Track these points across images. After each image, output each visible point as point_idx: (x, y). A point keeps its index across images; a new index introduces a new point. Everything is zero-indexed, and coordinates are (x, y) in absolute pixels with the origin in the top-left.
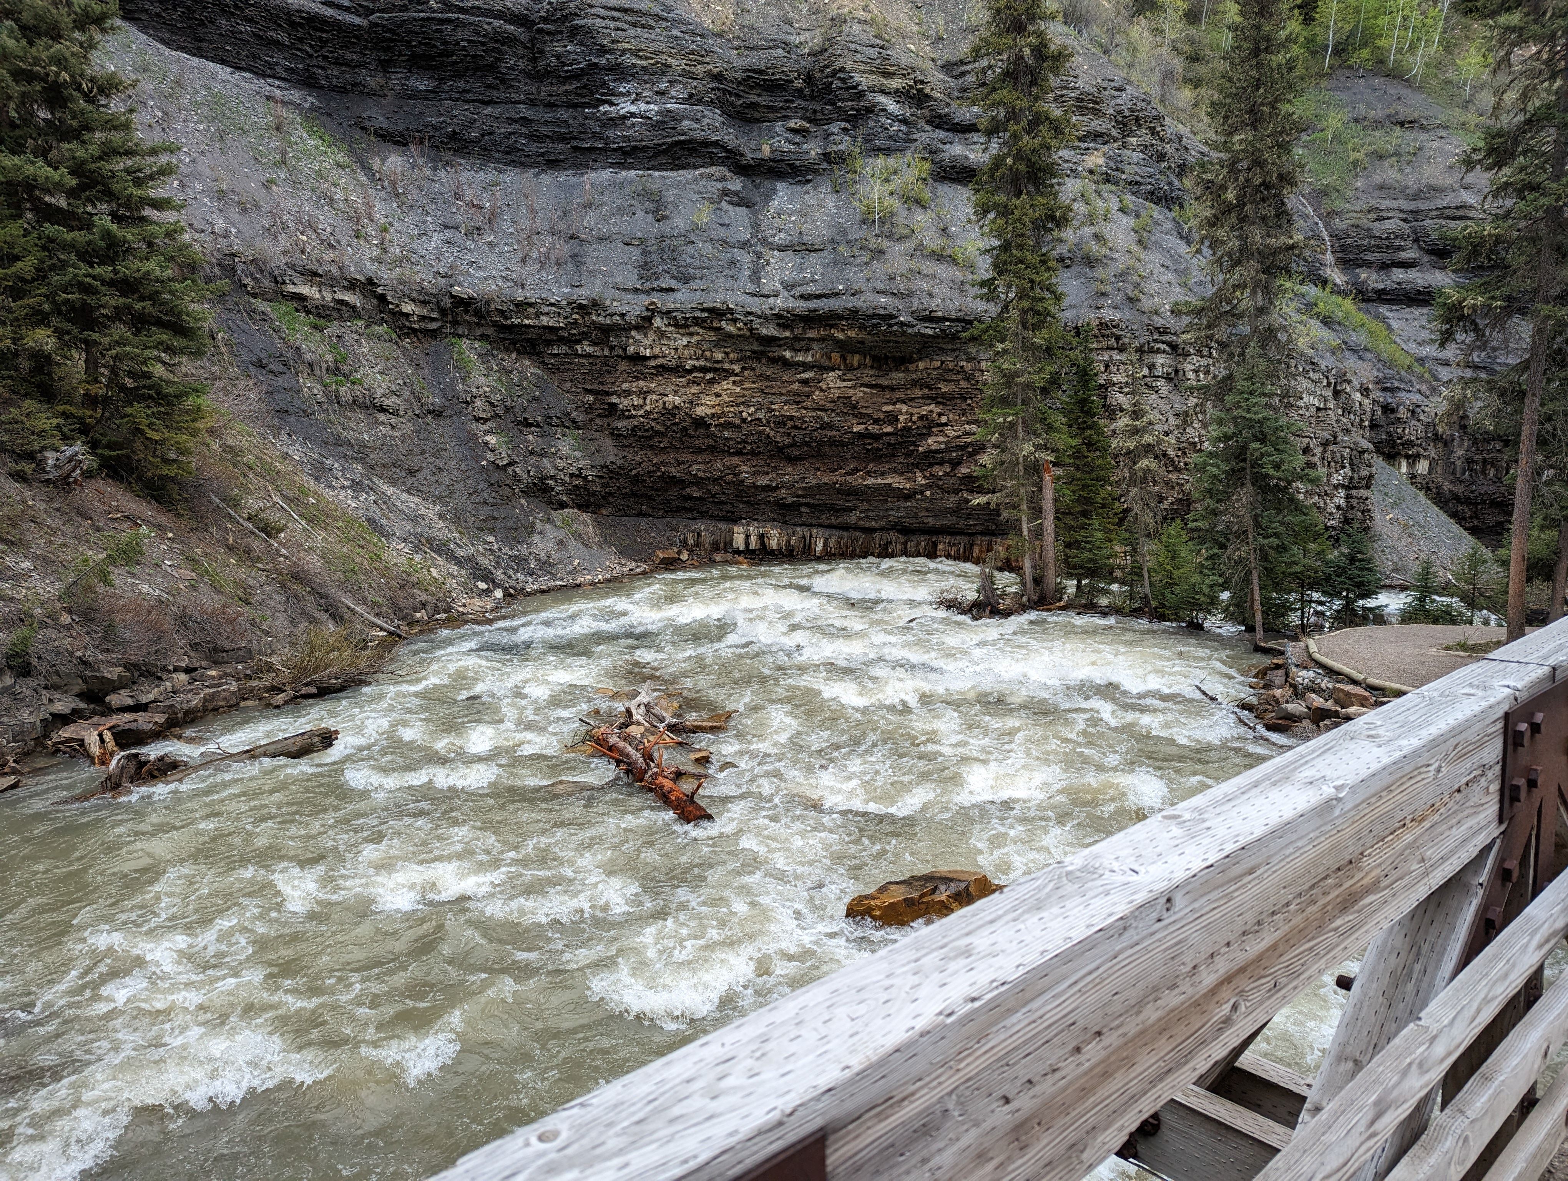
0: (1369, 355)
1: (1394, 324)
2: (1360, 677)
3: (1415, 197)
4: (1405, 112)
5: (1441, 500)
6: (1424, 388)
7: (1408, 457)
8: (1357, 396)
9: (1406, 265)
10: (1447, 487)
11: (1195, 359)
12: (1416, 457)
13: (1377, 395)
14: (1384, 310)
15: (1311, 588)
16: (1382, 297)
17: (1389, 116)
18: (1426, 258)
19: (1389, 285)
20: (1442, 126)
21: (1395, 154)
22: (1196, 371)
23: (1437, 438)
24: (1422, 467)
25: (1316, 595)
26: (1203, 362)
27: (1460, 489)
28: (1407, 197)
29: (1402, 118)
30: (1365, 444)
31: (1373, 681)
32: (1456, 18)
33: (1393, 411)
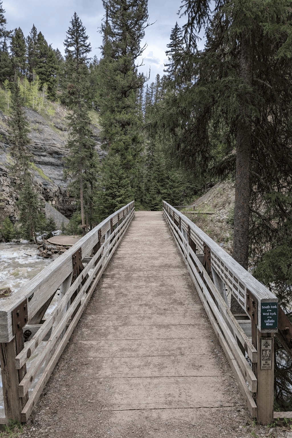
0: (39, 177)
1: (43, 169)
2: (61, 244)
3: (43, 140)
4: (38, 120)
5: (59, 210)
6: (52, 184)
7: (51, 200)
8: (39, 186)
9: (44, 156)
10: (59, 207)
11: (3, 177)
12: (52, 200)
13: (43, 186)
14: (40, 166)
15: (43, 230)
16: (40, 163)
17: (35, 120)
18: (48, 155)
19: (41, 160)
20: (47, 125)
21: (38, 130)
22: (3, 180)
23: (56, 196)
24: (54, 202)
25: (44, 231)
26: (5, 178)
27: (62, 207)
28: (41, 140)
29: (37, 121)
30: (43, 198)
31: (64, 244)
32: (46, 100)
33: (46, 190)
